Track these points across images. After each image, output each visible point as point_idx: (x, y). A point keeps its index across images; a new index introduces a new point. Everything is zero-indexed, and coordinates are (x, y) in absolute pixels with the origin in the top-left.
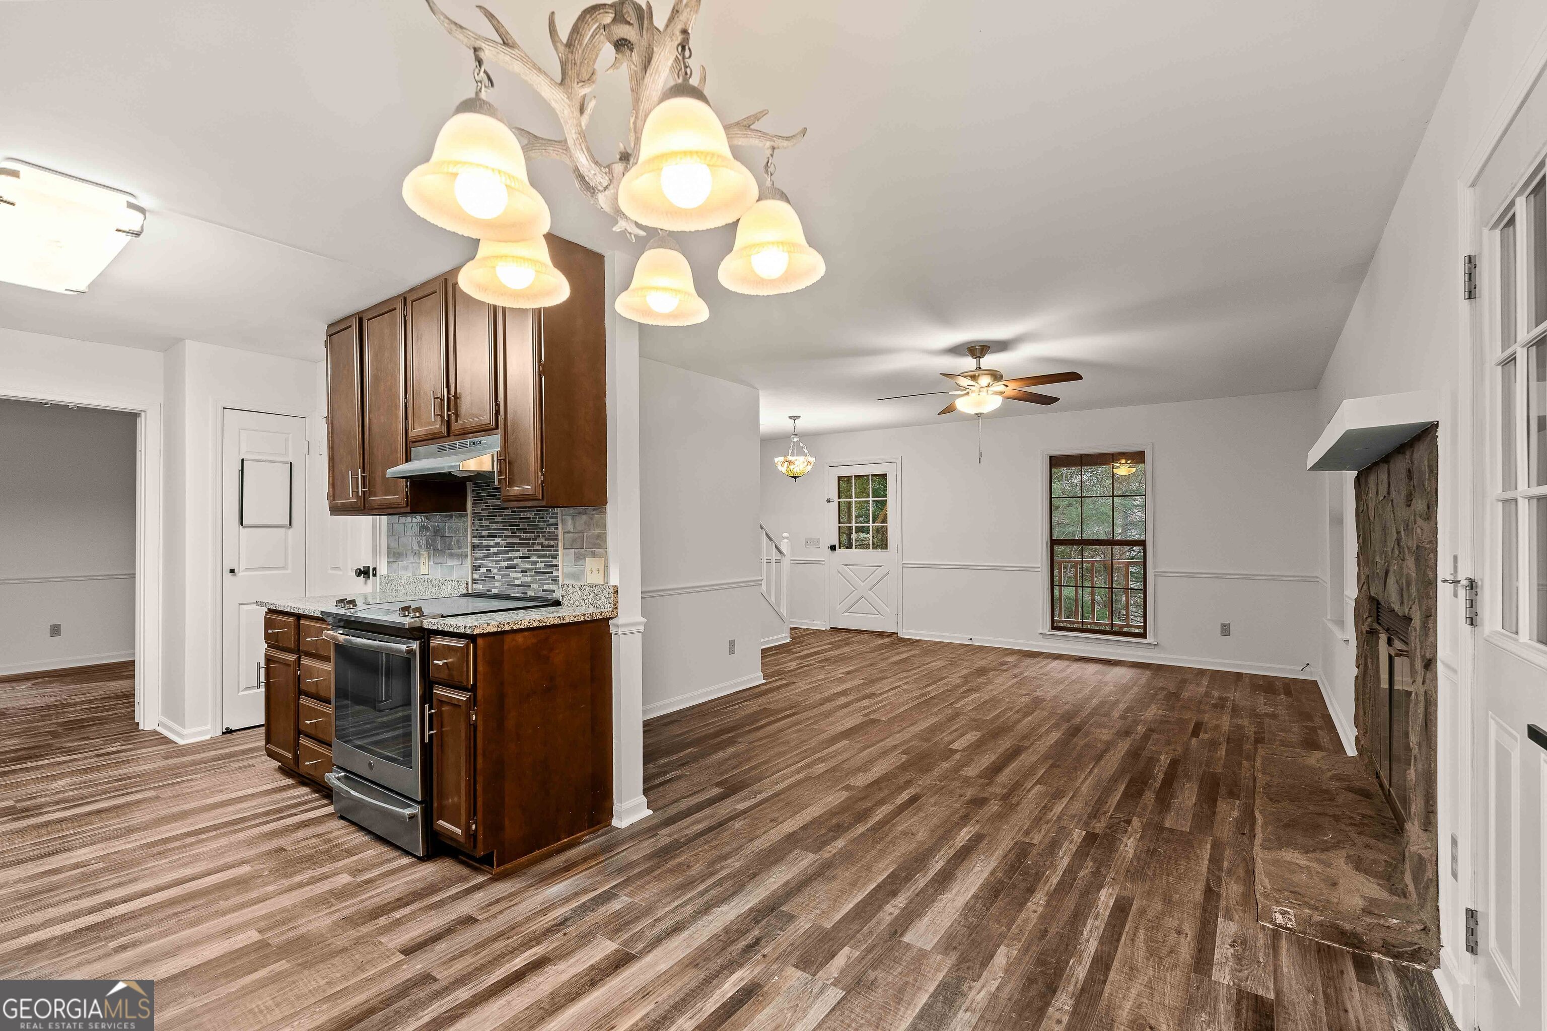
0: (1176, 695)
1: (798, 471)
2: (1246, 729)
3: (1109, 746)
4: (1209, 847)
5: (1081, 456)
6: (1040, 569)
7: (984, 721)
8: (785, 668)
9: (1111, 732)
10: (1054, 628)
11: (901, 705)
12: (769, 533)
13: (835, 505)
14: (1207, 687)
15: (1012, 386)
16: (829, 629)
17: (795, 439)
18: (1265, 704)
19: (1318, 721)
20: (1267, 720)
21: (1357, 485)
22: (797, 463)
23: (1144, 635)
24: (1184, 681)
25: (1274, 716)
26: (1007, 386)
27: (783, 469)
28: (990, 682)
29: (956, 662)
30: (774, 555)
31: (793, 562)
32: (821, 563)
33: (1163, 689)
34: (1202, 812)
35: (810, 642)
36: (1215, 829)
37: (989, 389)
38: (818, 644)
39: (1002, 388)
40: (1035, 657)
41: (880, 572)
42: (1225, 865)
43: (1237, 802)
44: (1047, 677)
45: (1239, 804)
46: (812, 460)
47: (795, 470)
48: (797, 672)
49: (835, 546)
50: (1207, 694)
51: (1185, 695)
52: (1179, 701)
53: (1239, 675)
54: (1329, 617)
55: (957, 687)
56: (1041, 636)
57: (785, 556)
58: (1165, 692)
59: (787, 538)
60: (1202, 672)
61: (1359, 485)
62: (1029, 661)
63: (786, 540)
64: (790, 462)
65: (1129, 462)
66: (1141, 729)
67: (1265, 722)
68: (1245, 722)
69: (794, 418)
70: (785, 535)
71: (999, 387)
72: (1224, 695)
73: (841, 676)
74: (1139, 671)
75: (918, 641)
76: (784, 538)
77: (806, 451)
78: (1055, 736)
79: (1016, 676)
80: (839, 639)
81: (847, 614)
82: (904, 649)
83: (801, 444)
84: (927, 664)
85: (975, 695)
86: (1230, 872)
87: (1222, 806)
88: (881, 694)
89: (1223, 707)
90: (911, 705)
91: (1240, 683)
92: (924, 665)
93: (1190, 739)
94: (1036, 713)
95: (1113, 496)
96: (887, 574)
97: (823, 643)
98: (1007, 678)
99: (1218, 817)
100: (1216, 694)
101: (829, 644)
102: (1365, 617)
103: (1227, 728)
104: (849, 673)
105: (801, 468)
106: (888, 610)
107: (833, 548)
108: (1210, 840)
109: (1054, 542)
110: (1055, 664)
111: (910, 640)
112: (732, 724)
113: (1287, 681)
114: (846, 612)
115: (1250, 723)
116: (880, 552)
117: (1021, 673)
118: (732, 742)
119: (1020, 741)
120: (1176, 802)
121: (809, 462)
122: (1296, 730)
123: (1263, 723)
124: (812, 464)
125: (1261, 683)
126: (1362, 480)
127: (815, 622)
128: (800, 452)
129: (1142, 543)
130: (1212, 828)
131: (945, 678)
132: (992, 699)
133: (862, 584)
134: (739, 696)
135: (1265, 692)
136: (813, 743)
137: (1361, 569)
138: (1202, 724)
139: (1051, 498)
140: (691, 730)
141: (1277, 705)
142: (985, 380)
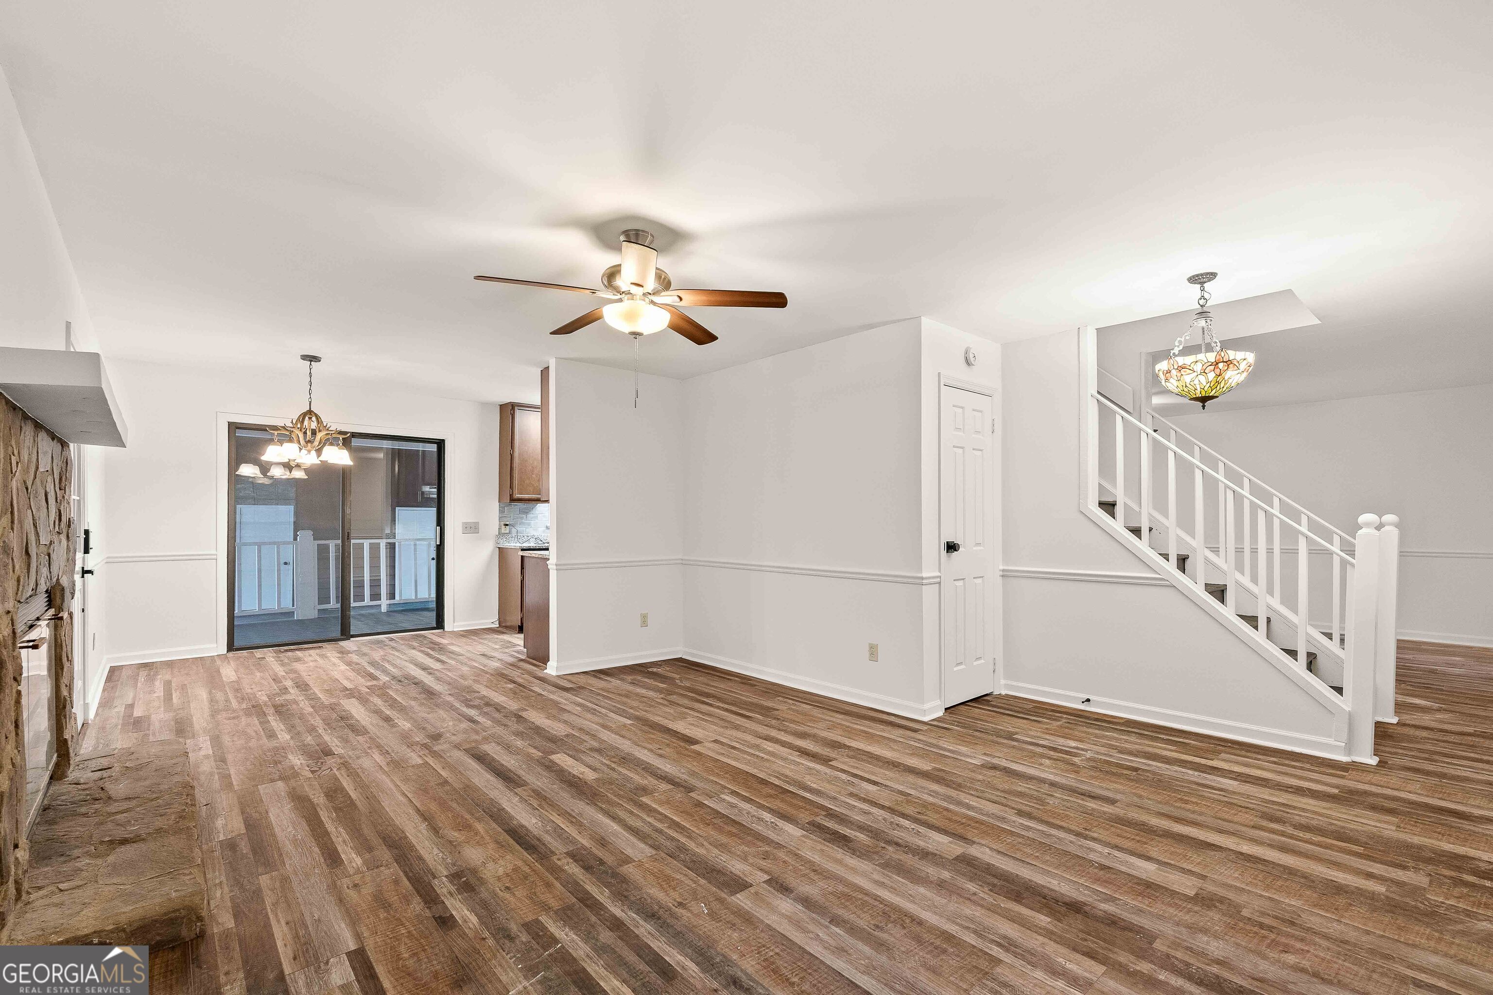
4: (234, 783)
34: (256, 807)
36: (235, 798)
42: (217, 777)
43: (222, 838)
45: (218, 837)
69: (1200, 279)
86: (212, 774)
87: (237, 825)
99: (236, 810)
108: (236, 788)
120: (288, 806)
130: (238, 798)
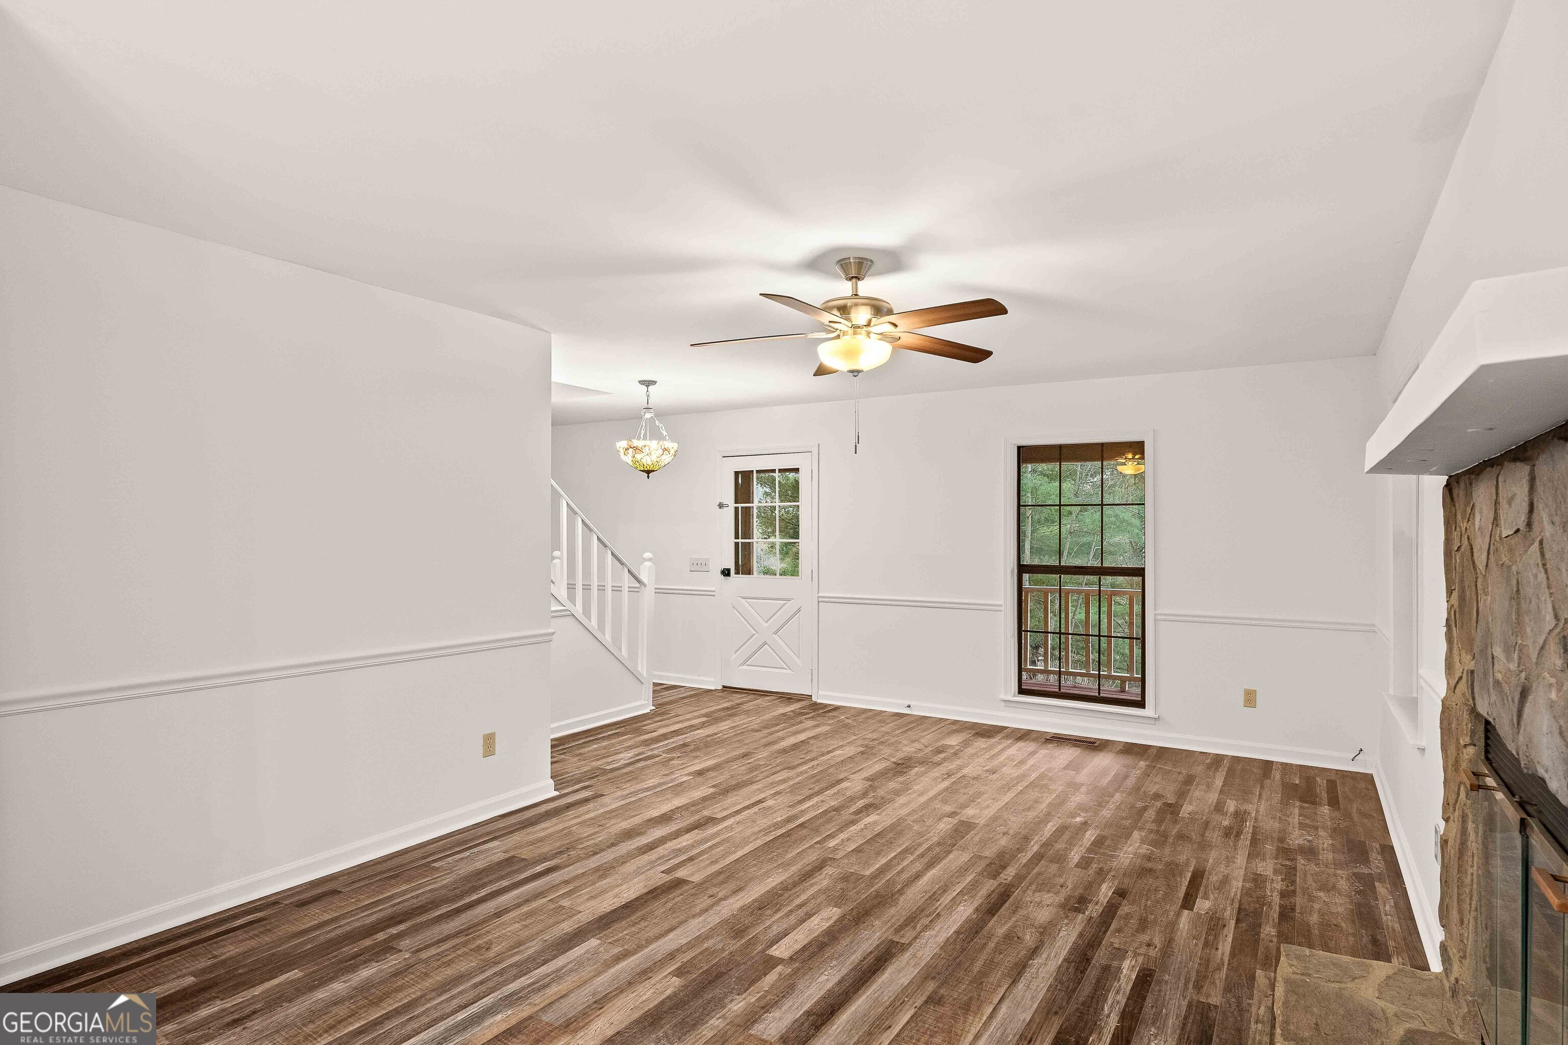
0: (1171, 810)
1: (650, 463)
2: (1268, 885)
3: (1046, 932)
5: (1060, 447)
6: (1002, 608)
7: (859, 878)
8: (609, 763)
9: (1057, 899)
10: (1022, 691)
11: (746, 841)
12: (616, 552)
13: (729, 513)
14: (1221, 792)
15: (904, 324)
16: (720, 688)
17: (648, 416)
18: (1302, 826)
19: (1377, 863)
20: (1301, 861)
21: (1449, 500)
22: (646, 450)
23: (1141, 704)
24: (1189, 780)
25: (1310, 852)
26: (895, 326)
27: (628, 459)
28: (906, 788)
29: (873, 747)
30: (627, 581)
31: (658, 591)
32: (710, 594)
33: (1157, 796)
35: (680, 712)
37: (870, 329)
38: (688, 716)
39: (888, 328)
40: (989, 737)
41: (790, 607)
44: (995, 776)
46: (673, 446)
47: (644, 461)
48: (625, 771)
49: (729, 570)
50: (1219, 808)
51: (1187, 809)
52: (1176, 822)
53: (1267, 766)
54: (1391, 692)
55: (852, 799)
56: (1003, 704)
57: (645, 585)
58: (1158, 804)
59: (650, 560)
60: (1218, 760)
61: (1452, 499)
62: (981, 743)
63: (648, 564)
64: (636, 449)
65: (1137, 457)
66: (1105, 892)
67: (1299, 866)
68: (1266, 867)
69: (648, 383)
70: (648, 555)
71: (882, 326)
72: (1243, 808)
73: (685, 779)
74: (1128, 760)
75: (837, 708)
76: (645, 560)
77: (665, 433)
78: (964, 912)
79: (949, 775)
80: (725, 705)
81: (745, 667)
82: (810, 723)
83: (657, 423)
84: (828, 752)
85: (873, 818)
88: (724, 818)
89: (1238, 834)
90: (759, 843)
91: (1268, 782)
92: (823, 755)
93: (1178, 915)
94: (951, 856)
95: (1102, 505)
96: (799, 610)
97: (696, 714)
98: (935, 779)
100: (1231, 806)
101: (705, 715)
102: (1462, 743)
103: (1240, 884)
104: (700, 773)
105: (654, 457)
106: (799, 662)
107: (726, 573)
109: (1022, 569)
110: (1017, 750)
111: (826, 706)
112: (423, 900)
113: (1333, 777)
114: (743, 664)
115: (1276, 872)
116: (788, 579)
117: (960, 768)
118: (387, 948)
119: (897, 931)
121: (665, 449)
122: (1343, 884)
123: (1295, 868)
124: (672, 452)
125: (1297, 782)
126: (1459, 492)
127: (702, 678)
128: (655, 435)
129: (1140, 572)
131: (842, 780)
132: (892, 827)
133: (765, 625)
134: (482, 830)
135: (1302, 800)
136: (532, 948)
137: (1455, 651)
138: (1203, 872)
139: (1019, 506)
140: (343, 916)
141: (1316, 828)
142: (862, 315)
